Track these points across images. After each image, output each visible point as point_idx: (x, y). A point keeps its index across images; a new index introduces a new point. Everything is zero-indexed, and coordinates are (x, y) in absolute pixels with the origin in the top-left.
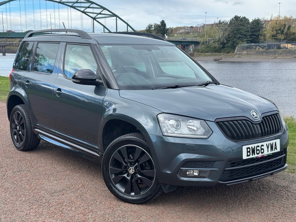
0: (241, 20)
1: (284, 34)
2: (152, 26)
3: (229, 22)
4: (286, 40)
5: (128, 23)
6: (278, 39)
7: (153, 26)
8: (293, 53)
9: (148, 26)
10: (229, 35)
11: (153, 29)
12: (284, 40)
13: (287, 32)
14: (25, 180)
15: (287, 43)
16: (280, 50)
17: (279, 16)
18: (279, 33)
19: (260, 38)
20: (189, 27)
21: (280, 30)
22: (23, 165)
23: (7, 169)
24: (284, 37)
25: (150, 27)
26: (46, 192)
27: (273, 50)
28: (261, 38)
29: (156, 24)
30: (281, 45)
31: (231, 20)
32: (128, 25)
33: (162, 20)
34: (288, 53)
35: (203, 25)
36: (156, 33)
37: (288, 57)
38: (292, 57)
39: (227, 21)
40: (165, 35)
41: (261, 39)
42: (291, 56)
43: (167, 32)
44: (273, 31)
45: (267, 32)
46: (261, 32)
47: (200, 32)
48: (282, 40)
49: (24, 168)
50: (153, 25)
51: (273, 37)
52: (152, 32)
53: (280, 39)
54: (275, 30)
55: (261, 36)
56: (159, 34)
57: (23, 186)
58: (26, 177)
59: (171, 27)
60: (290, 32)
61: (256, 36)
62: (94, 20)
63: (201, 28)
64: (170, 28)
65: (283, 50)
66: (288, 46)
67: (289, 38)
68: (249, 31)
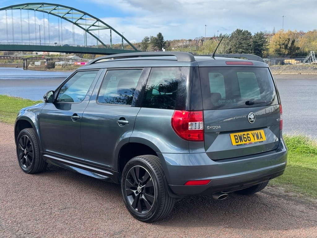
0: (244, 34)
1: (288, 49)
2: (148, 38)
3: (230, 36)
4: (290, 55)
5: (123, 36)
6: (282, 54)
7: (150, 39)
8: (297, 69)
9: (145, 39)
10: (230, 49)
11: (150, 42)
12: (288, 54)
13: (291, 46)
14: (76, 218)
15: (291, 58)
16: (283, 66)
17: (282, 30)
18: (283, 48)
19: (262, 53)
20: (187, 41)
21: (283, 44)
22: (67, 201)
23: (51, 206)
24: (288, 51)
25: (146, 39)
26: (106, 234)
27: (277, 65)
28: (264, 52)
29: (152, 37)
30: (285, 60)
31: (232, 34)
32: (123, 37)
33: (159, 33)
34: (292, 69)
35: (202, 38)
36: (152, 46)
37: (293, 73)
38: (297, 73)
39: (229, 35)
40: (163, 48)
41: (264, 54)
42: (295, 72)
43: (164, 46)
44: (276, 45)
45: (270, 46)
46: (263, 46)
47: (199, 45)
48: (285, 56)
49: (69, 204)
50: (150, 37)
51: (276, 52)
52: (148, 45)
53: (284, 54)
54: (279, 45)
55: (264, 51)
56: (156, 47)
57: (77, 226)
58: (75, 215)
59: (169, 40)
60: (295, 47)
61: (258, 50)
62: (87, 32)
63: (200, 41)
64: (167, 41)
65: (287, 66)
66: (292, 62)
67: (293, 53)
68: (251, 45)
